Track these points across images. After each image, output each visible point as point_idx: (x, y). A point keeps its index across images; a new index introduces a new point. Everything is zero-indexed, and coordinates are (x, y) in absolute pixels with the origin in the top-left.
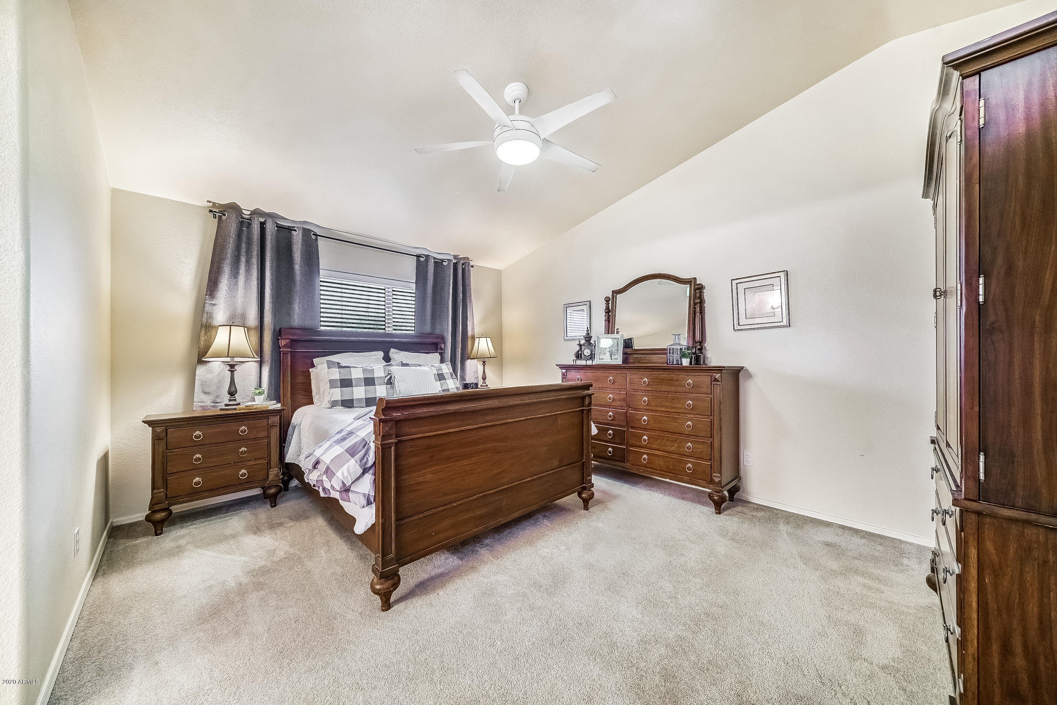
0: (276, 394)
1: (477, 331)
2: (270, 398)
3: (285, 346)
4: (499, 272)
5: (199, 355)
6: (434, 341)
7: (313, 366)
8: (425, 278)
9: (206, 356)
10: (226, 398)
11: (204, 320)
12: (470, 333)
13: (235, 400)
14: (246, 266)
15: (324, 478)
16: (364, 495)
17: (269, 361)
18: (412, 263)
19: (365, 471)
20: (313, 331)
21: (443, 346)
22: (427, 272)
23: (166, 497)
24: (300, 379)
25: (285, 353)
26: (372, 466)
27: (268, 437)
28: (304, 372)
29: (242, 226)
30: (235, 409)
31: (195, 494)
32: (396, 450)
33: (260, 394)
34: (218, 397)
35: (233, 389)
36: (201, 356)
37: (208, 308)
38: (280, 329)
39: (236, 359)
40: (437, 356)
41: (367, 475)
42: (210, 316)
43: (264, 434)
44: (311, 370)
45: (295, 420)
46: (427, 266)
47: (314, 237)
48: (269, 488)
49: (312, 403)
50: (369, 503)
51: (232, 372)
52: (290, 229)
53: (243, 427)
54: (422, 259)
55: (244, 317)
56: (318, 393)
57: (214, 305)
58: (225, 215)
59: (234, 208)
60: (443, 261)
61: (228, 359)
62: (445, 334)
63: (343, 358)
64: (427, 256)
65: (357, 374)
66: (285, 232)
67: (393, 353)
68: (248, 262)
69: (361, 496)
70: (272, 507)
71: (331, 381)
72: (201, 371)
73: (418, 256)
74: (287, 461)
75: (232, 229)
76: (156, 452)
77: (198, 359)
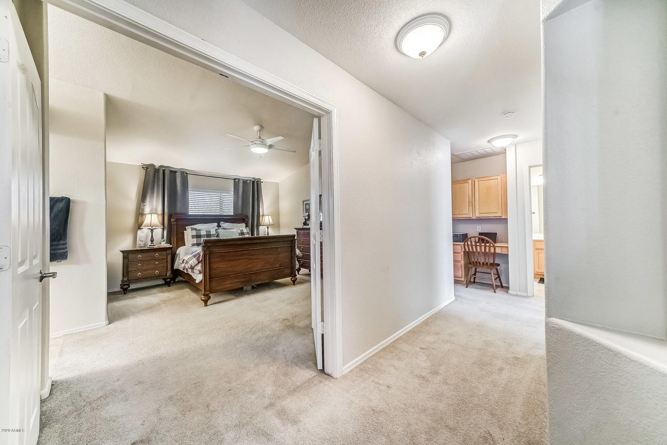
0: (169, 241)
1: (265, 213)
2: (167, 243)
3: (173, 222)
4: (277, 185)
5: (138, 226)
6: (243, 218)
7: (186, 230)
8: (238, 189)
9: (142, 226)
10: (149, 243)
11: (140, 211)
12: (261, 214)
13: (153, 244)
14: (157, 189)
15: (186, 265)
16: (199, 270)
17: (167, 228)
18: (232, 183)
19: (199, 263)
20: (186, 214)
21: (247, 220)
22: (239, 186)
23: (128, 280)
24: (180, 235)
25: (174, 224)
26: (201, 261)
27: (167, 258)
28: (181, 232)
29: (155, 172)
30: (154, 247)
31: (138, 280)
32: (209, 256)
33: (163, 241)
34: (146, 243)
35: (152, 239)
36: (139, 226)
37: (142, 207)
38: (171, 215)
39: (153, 227)
40: (244, 225)
41: (199, 264)
42: (143, 210)
43: (165, 257)
44: (184, 231)
45: (177, 252)
46: (239, 184)
47: (185, 175)
48: (167, 279)
49: (185, 245)
50: (200, 273)
51: (152, 232)
52: (175, 172)
53: (157, 254)
54: (237, 181)
55: (156, 210)
56: (187, 241)
57: (145, 205)
58: (148, 168)
59: (152, 166)
60: (247, 180)
61: (151, 227)
62: (249, 214)
63: (198, 226)
64: (239, 179)
65: (203, 233)
66: (173, 173)
67: (222, 224)
68: (158, 187)
69: (198, 271)
70: (168, 287)
71: (192, 236)
72: (139, 232)
73: (235, 179)
74: (175, 268)
75: (151, 174)
76: (124, 263)
77: (138, 227)
